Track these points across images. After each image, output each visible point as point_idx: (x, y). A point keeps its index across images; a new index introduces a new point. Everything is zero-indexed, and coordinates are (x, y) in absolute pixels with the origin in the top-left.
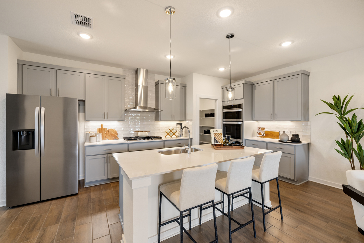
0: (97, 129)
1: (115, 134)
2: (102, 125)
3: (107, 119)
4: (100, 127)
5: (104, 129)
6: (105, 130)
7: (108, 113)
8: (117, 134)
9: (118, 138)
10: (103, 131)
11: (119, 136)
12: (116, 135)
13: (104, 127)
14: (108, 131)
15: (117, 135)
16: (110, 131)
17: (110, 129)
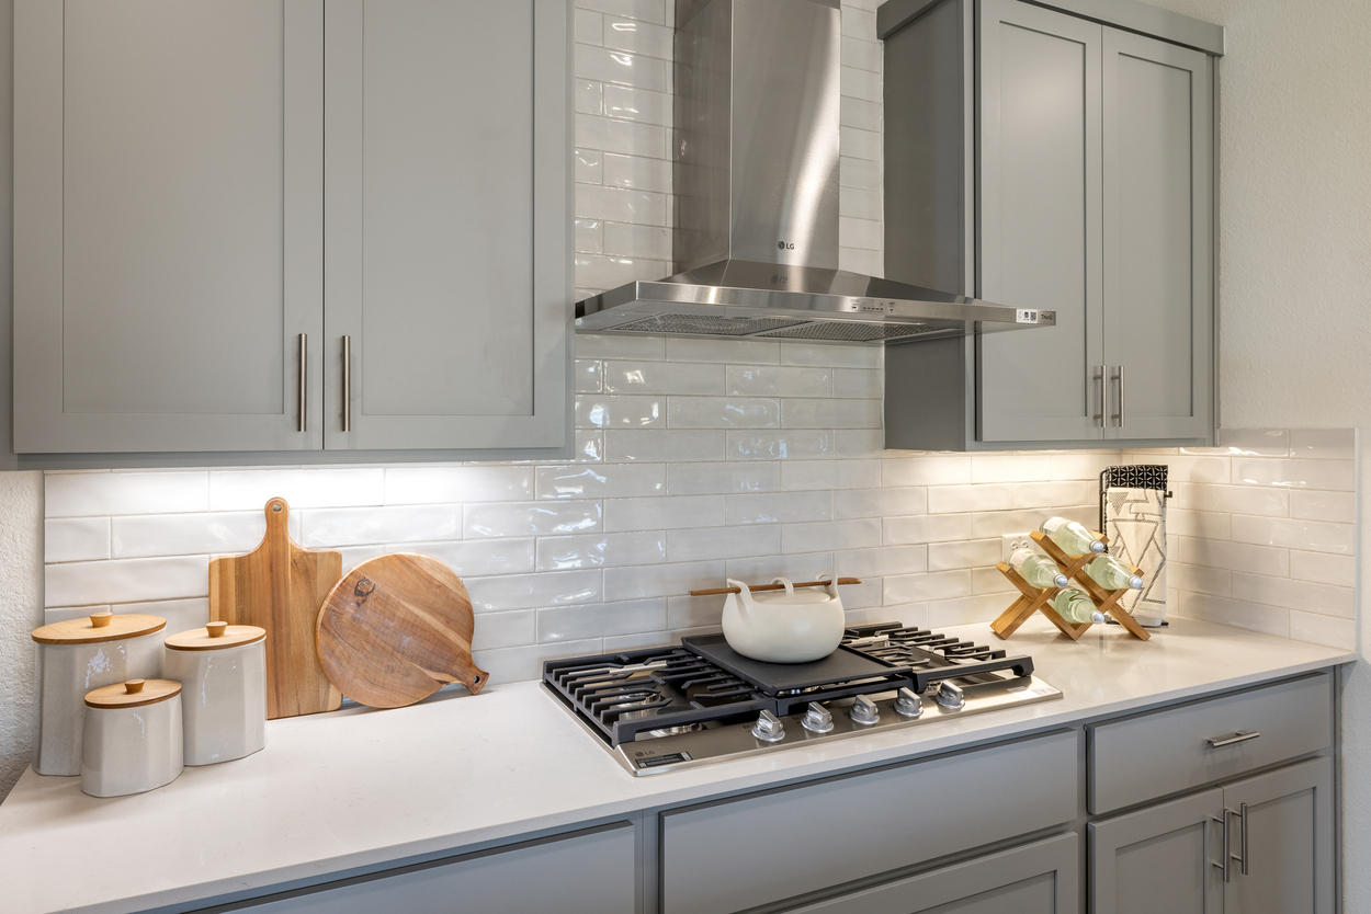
0: (205, 561)
1: (448, 622)
2: (276, 514)
3: (337, 440)
4: (250, 539)
5: (308, 564)
6: (321, 576)
7: (355, 349)
8: (465, 620)
9: (481, 677)
10: (295, 598)
11: (488, 649)
12: (453, 636)
13: (305, 536)
14: (360, 589)
15: (468, 632)
16: (382, 584)
17: (386, 562)
